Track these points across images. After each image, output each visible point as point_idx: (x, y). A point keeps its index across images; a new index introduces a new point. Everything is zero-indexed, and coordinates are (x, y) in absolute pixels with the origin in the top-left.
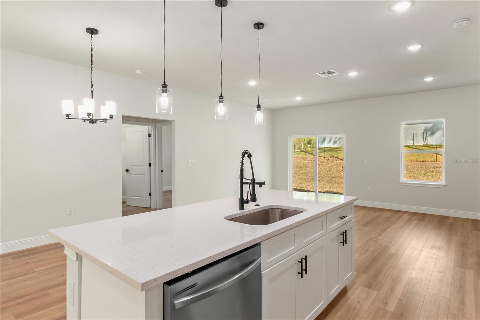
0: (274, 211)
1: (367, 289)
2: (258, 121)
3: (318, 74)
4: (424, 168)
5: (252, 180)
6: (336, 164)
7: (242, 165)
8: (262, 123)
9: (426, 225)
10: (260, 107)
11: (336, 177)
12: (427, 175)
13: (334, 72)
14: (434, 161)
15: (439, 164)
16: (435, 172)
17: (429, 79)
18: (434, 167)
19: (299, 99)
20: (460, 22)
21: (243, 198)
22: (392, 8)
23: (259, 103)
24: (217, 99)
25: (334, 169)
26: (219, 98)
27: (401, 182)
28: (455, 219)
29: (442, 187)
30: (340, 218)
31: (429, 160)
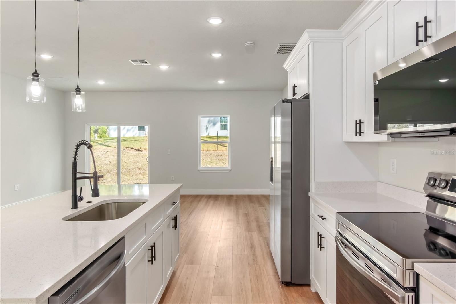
0: (110, 205)
1: (191, 265)
2: (77, 106)
3: (130, 61)
4: (210, 156)
5: (94, 173)
6: (133, 155)
7: (75, 158)
8: (82, 109)
9: (220, 204)
10: (79, 91)
11: (134, 168)
12: (213, 163)
13: (147, 62)
14: (216, 151)
15: (220, 153)
16: (217, 159)
17: (221, 82)
18: (217, 155)
19: (101, 83)
20: (249, 44)
21: (77, 196)
22: (208, 20)
23: (78, 86)
24: (31, 76)
25: (131, 160)
26: (32, 75)
27: (199, 169)
28: (238, 196)
29: (229, 171)
30: (172, 204)
31: (212, 149)
